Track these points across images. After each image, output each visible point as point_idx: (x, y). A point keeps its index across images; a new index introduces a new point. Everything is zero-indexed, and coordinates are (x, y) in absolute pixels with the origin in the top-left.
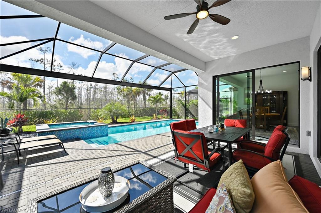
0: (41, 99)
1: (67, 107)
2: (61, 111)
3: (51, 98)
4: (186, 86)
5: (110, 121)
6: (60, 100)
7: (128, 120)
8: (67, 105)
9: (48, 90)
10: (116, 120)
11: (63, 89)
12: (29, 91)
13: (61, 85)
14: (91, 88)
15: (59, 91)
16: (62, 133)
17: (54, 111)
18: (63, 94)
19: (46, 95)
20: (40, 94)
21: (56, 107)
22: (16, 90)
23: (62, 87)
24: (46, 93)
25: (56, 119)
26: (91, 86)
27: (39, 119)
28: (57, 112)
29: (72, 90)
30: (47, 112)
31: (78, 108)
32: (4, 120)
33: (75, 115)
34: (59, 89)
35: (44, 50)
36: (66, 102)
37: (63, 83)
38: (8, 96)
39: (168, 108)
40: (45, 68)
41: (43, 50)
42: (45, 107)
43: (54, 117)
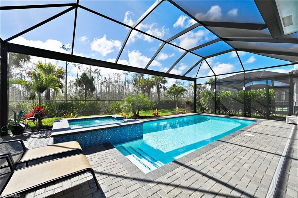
0: (61, 89)
1: (86, 98)
2: (81, 103)
3: (72, 91)
4: (216, 75)
5: (131, 114)
6: (80, 92)
7: (150, 114)
8: (86, 97)
9: (70, 84)
10: (138, 113)
11: (83, 80)
12: (49, 79)
13: (81, 77)
14: (105, 81)
15: (79, 82)
16: (86, 136)
17: (74, 103)
18: (82, 86)
19: (67, 89)
20: (60, 84)
21: (76, 99)
22: (35, 77)
23: (82, 79)
24: (67, 87)
25: (76, 112)
26: (105, 80)
27: (60, 111)
28: (78, 104)
29: (91, 81)
30: (68, 104)
31: (97, 99)
32: (18, 114)
33: (95, 107)
34: (79, 81)
35: (67, 48)
36: (85, 94)
37: (83, 74)
38: (27, 85)
39: (192, 101)
40: (67, 64)
41: (65, 48)
42: (67, 99)
43: (74, 109)
